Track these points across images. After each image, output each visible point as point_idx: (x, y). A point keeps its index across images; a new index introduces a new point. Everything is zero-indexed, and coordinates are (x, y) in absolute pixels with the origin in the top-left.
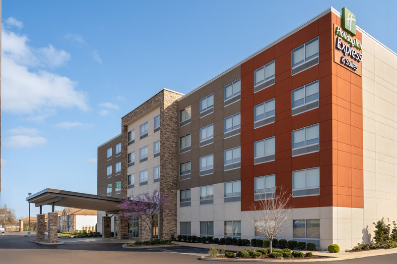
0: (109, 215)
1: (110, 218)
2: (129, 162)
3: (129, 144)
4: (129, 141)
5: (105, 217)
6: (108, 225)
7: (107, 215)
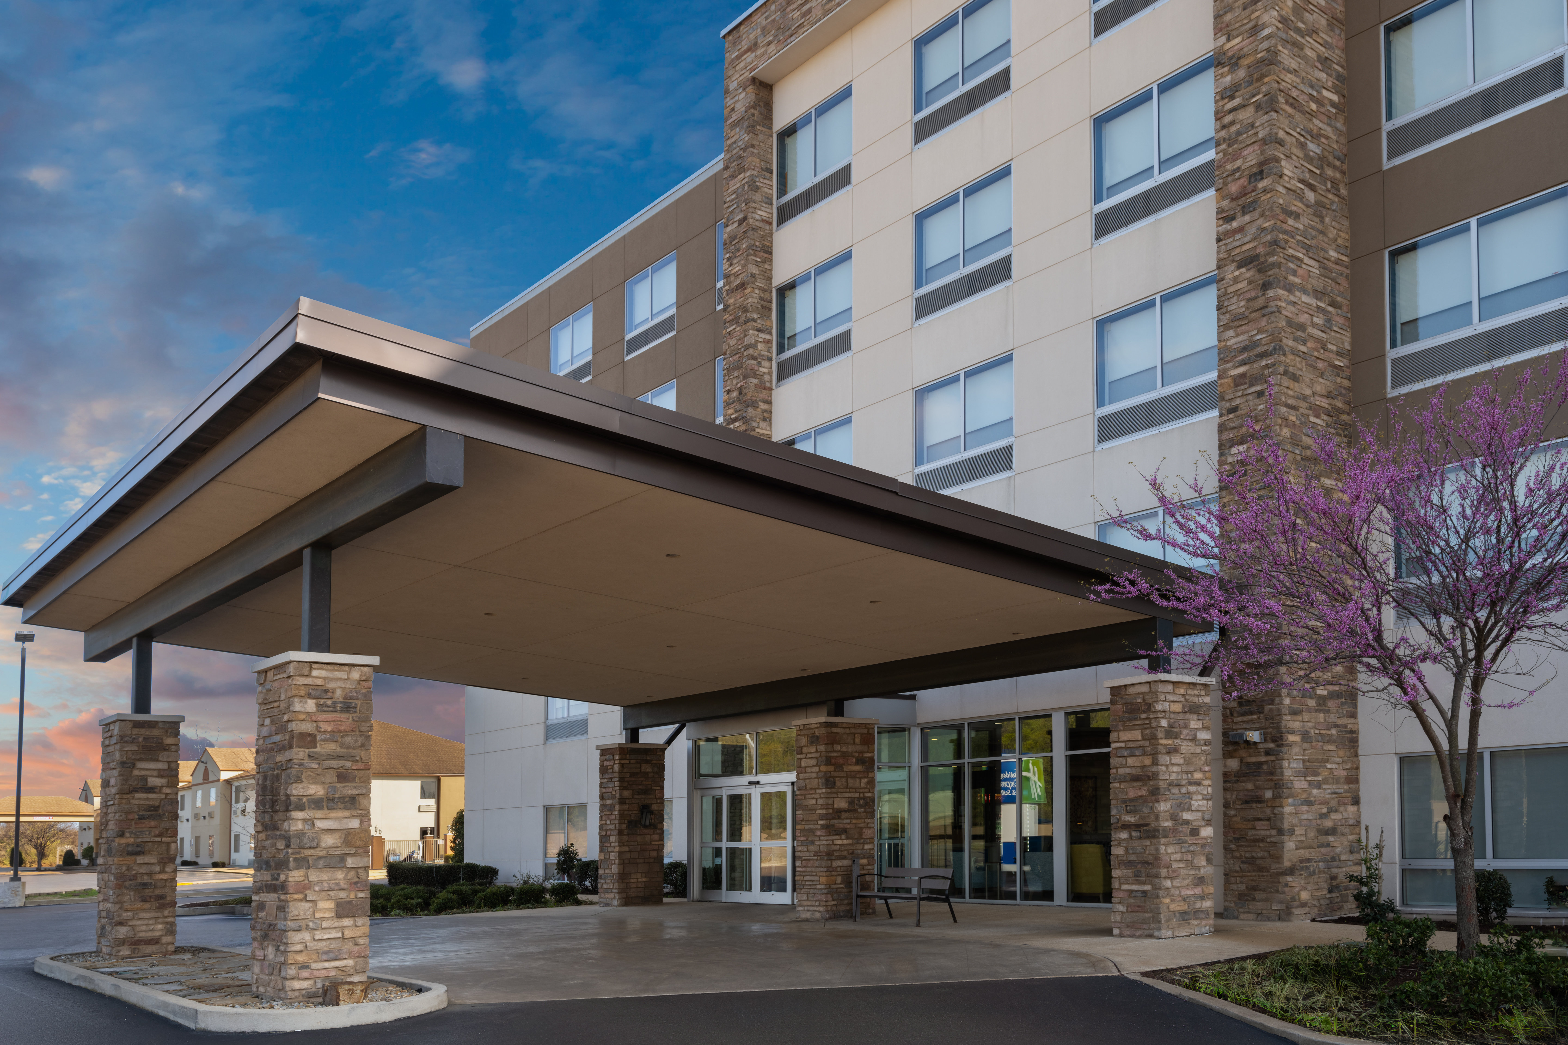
0: (651, 736)
1: (656, 754)
2: (781, 349)
3: (786, 214)
4: (782, 191)
5: (622, 750)
6: (645, 809)
7: (633, 735)
